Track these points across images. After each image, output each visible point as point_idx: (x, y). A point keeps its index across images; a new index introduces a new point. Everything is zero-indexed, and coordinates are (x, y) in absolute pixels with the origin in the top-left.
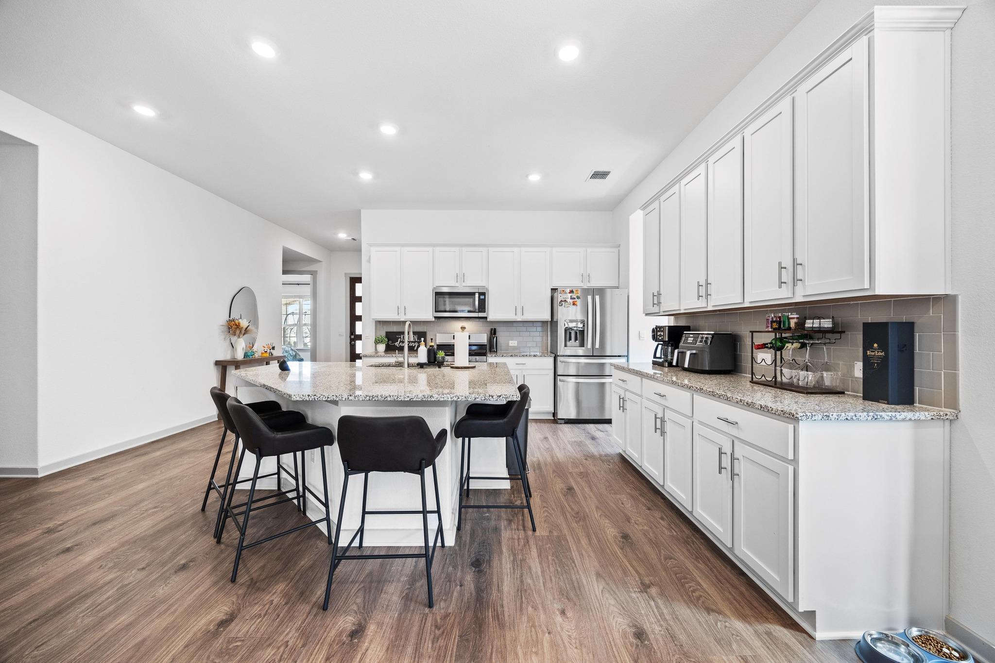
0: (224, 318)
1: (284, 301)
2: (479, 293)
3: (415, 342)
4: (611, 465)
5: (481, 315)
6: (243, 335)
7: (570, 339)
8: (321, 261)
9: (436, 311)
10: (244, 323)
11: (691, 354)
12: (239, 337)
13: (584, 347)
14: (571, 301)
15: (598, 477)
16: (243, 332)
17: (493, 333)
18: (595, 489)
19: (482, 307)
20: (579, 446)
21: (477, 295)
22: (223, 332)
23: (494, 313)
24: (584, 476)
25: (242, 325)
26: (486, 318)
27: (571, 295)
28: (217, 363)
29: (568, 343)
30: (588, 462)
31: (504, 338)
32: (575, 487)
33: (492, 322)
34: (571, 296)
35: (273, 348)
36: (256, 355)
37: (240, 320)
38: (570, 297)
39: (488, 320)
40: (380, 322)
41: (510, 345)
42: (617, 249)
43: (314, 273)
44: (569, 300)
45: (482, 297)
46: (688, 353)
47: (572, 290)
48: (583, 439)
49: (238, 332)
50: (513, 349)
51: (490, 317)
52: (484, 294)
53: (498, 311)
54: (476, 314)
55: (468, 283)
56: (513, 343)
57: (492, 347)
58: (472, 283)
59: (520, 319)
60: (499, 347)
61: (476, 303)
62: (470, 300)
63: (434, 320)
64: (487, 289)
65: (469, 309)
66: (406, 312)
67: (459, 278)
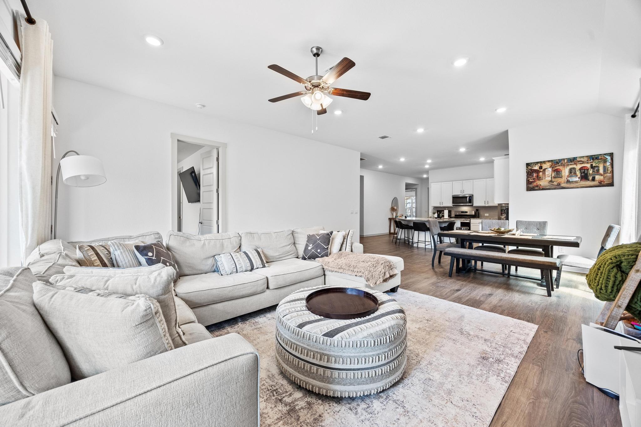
1: (406, 198)
3: (449, 213)
5: (470, 204)
8: (418, 185)
9: (453, 203)
12: (394, 213)
16: (395, 210)
17: (477, 210)
19: (470, 201)
21: (468, 197)
22: (390, 212)
26: (473, 205)
28: (389, 219)
31: (481, 212)
33: (475, 207)
37: (394, 207)
40: (436, 207)
41: (485, 215)
43: (416, 189)
50: (487, 217)
51: (474, 205)
52: (471, 197)
53: (477, 202)
54: (468, 204)
55: (465, 193)
56: (487, 215)
57: (477, 215)
58: (467, 193)
59: (487, 205)
60: (480, 216)
61: (468, 200)
62: (465, 199)
63: (453, 206)
64: (473, 195)
65: (465, 202)
66: (443, 204)
67: (462, 191)
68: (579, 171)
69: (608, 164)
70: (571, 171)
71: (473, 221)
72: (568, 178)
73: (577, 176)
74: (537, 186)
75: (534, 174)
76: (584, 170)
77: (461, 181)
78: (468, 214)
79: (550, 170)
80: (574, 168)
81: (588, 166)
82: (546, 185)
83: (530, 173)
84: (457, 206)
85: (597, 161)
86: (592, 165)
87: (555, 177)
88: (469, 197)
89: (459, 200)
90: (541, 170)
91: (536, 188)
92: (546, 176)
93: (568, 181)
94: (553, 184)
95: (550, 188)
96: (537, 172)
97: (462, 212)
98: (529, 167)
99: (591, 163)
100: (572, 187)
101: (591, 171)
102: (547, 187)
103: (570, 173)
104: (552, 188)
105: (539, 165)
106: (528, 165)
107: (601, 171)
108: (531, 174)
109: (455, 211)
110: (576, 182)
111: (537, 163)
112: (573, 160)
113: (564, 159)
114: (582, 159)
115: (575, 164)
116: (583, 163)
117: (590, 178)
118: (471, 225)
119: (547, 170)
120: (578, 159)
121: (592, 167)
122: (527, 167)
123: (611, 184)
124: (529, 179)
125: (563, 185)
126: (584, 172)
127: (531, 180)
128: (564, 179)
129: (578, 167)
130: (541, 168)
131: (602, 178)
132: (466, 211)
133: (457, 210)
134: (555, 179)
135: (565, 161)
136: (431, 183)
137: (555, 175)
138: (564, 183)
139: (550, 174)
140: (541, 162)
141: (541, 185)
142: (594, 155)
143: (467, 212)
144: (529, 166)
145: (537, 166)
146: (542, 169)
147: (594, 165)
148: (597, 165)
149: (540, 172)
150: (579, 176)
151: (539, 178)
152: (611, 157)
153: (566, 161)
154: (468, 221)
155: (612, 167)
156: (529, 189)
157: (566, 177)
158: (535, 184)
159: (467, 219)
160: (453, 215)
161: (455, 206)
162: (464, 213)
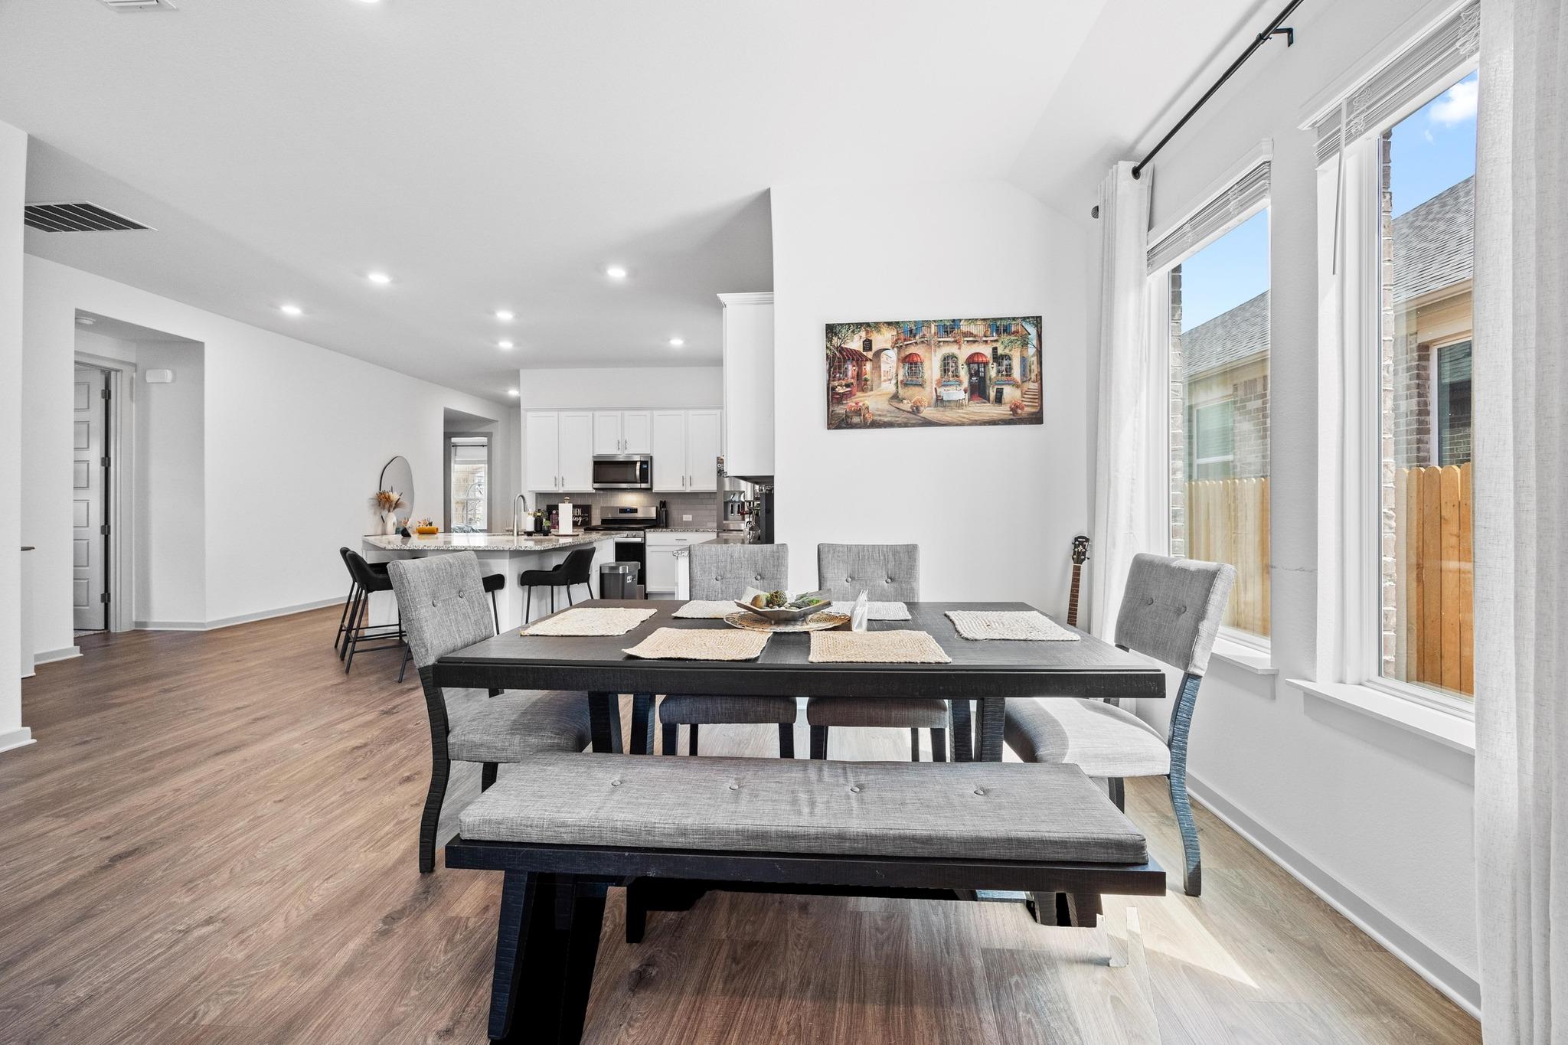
0: (374, 490)
2: (640, 462)
3: (578, 517)
5: (644, 486)
6: (394, 509)
8: (497, 421)
9: (595, 482)
10: (395, 496)
12: (389, 511)
16: (394, 506)
17: (663, 504)
19: (645, 475)
21: (638, 464)
22: (373, 505)
23: (661, 483)
25: (391, 498)
26: (650, 489)
31: (674, 510)
33: (658, 494)
37: (391, 493)
39: (654, 491)
40: (540, 494)
41: (683, 519)
43: (489, 435)
45: (645, 466)
49: (387, 505)
50: (687, 523)
51: (656, 489)
52: (646, 462)
53: (664, 481)
54: (638, 486)
55: (631, 450)
56: (688, 518)
57: (661, 522)
58: (635, 450)
59: (689, 489)
60: (671, 522)
61: (638, 473)
62: (630, 469)
63: (594, 491)
64: (651, 457)
65: (629, 479)
66: (564, 483)
67: (620, 444)
68: (965, 366)
69: (1031, 351)
70: (948, 361)
71: (654, 540)
72: (939, 390)
73: (960, 383)
74: (858, 412)
75: (850, 367)
76: (978, 363)
77: (619, 413)
78: (640, 515)
79: (893, 354)
80: (954, 357)
81: (987, 351)
82: (883, 410)
83: (838, 360)
84: (609, 493)
85: (1005, 338)
86: (995, 349)
87: (906, 385)
88: (642, 463)
89: (613, 473)
90: (870, 355)
91: (856, 420)
92: (883, 378)
93: (939, 400)
94: (901, 406)
95: (893, 419)
96: (858, 358)
97: (623, 510)
98: (835, 339)
99: (995, 345)
100: (949, 419)
101: (992, 372)
102: (885, 416)
103: (945, 371)
104: (900, 420)
105: (863, 334)
106: (831, 330)
107: (1016, 373)
108: (840, 367)
109: (602, 508)
110: (959, 404)
111: (859, 326)
112: (949, 328)
113: (927, 323)
114: (973, 329)
115: (955, 341)
116: (975, 342)
117: (992, 394)
118: (648, 550)
119: (883, 355)
120: (964, 328)
121: (997, 358)
122: (829, 340)
123: (1037, 419)
124: (836, 383)
125: (927, 412)
126: (977, 373)
127: (840, 390)
128: (926, 395)
129: (964, 352)
130: (868, 345)
131: (1017, 393)
132: (635, 507)
133: (609, 505)
134: (906, 390)
135: (930, 327)
136: (527, 410)
137: (904, 375)
138: (929, 406)
139: (894, 371)
140: (868, 325)
141: (867, 408)
142: (1001, 319)
143: (635, 511)
144: (836, 334)
145: (856, 337)
146: (870, 349)
147: (1000, 352)
148: (1007, 351)
149: (867, 360)
150: (966, 384)
151: (862, 383)
152: (1037, 331)
153: (933, 331)
154: (639, 540)
155: (1040, 363)
156: (837, 422)
157: (934, 386)
158: (851, 403)
159: (634, 533)
160: (596, 521)
161: (601, 492)
162: (628, 512)
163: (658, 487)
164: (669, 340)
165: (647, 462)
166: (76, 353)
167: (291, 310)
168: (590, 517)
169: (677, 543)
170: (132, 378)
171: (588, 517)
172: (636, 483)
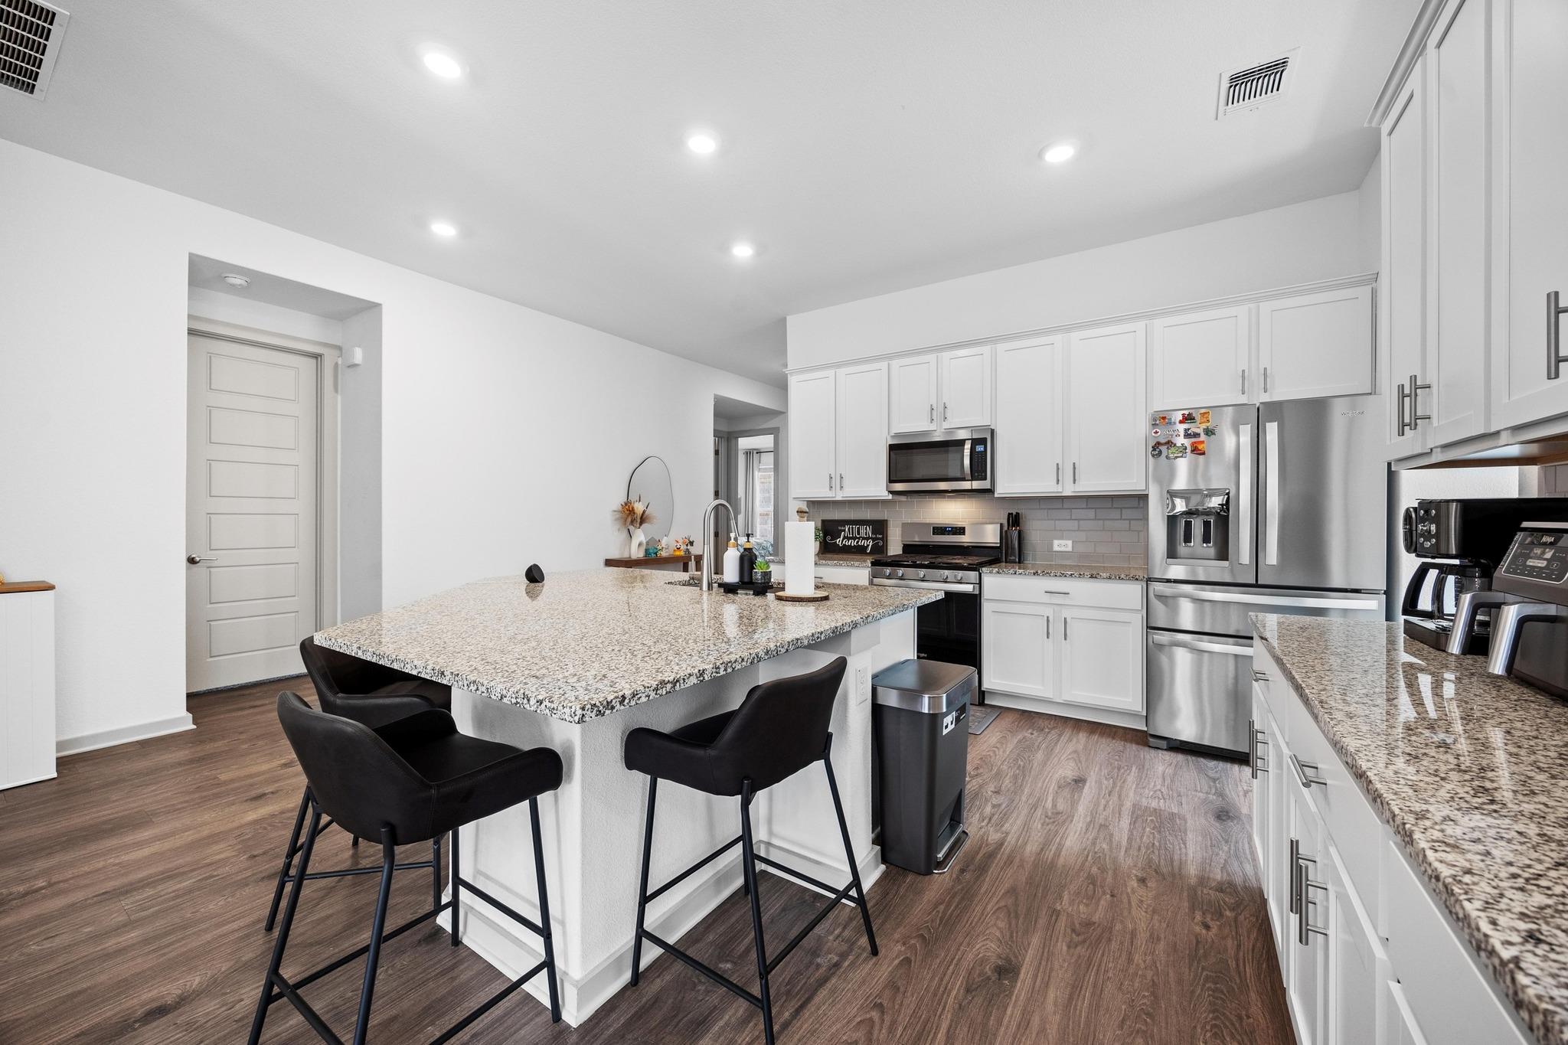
0: (618, 499)
2: (972, 439)
3: (867, 539)
4: (1214, 930)
5: (976, 485)
6: (643, 524)
7: (1188, 539)
9: (891, 481)
10: (642, 508)
11: (1522, 622)
12: (635, 528)
13: (1227, 559)
14: (1187, 442)
15: (1130, 960)
17: (1015, 520)
18: (1084, 1004)
19: (980, 467)
20: (1159, 828)
21: (968, 446)
22: (616, 520)
23: (1010, 481)
24: (1084, 941)
25: (638, 510)
26: (990, 491)
27: (1185, 426)
29: (1182, 549)
30: (1141, 891)
31: (1036, 529)
32: (1025, 974)
33: (1005, 500)
34: (1186, 430)
35: (692, 543)
36: (664, 554)
37: (638, 504)
38: (1182, 433)
39: (996, 495)
41: (1056, 548)
42: (1368, 289)
43: (775, 432)
44: (1180, 441)
45: (980, 448)
46: (1510, 616)
47: (1189, 414)
48: (1186, 810)
51: (1001, 490)
52: (983, 441)
53: (1017, 475)
54: (966, 485)
55: (953, 422)
56: (1062, 545)
57: (1012, 550)
58: (960, 423)
59: (1068, 492)
60: (1028, 554)
61: (967, 462)
62: (952, 456)
63: (890, 497)
64: (992, 432)
65: (952, 474)
66: (844, 485)
67: (934, 413)
71: (998, 589)
77: (932, 356)
78: (965, 539)
84: (915, 499)
88: (975, 443)
89: (923, 464)
97: (940, 530)
109: (904, 525)
118: (987, 609)
132: (960, 524)
133: (916, 521)
143: (961, 531)
154: (968, 588)
159: (960, 574)
160: (895, 549)
161: (903, 498)
162: (949, 532)
163: (1006, 486)
164: (1040, 155)
165: (986, 439)
166: (190, 317)
167: (444, 230)
168: (885, 539)
169: (1047, 598)
170: (336, 364)
171: (882, 539)
172: (964, 479)
